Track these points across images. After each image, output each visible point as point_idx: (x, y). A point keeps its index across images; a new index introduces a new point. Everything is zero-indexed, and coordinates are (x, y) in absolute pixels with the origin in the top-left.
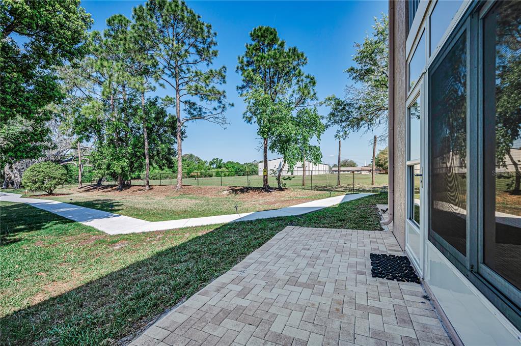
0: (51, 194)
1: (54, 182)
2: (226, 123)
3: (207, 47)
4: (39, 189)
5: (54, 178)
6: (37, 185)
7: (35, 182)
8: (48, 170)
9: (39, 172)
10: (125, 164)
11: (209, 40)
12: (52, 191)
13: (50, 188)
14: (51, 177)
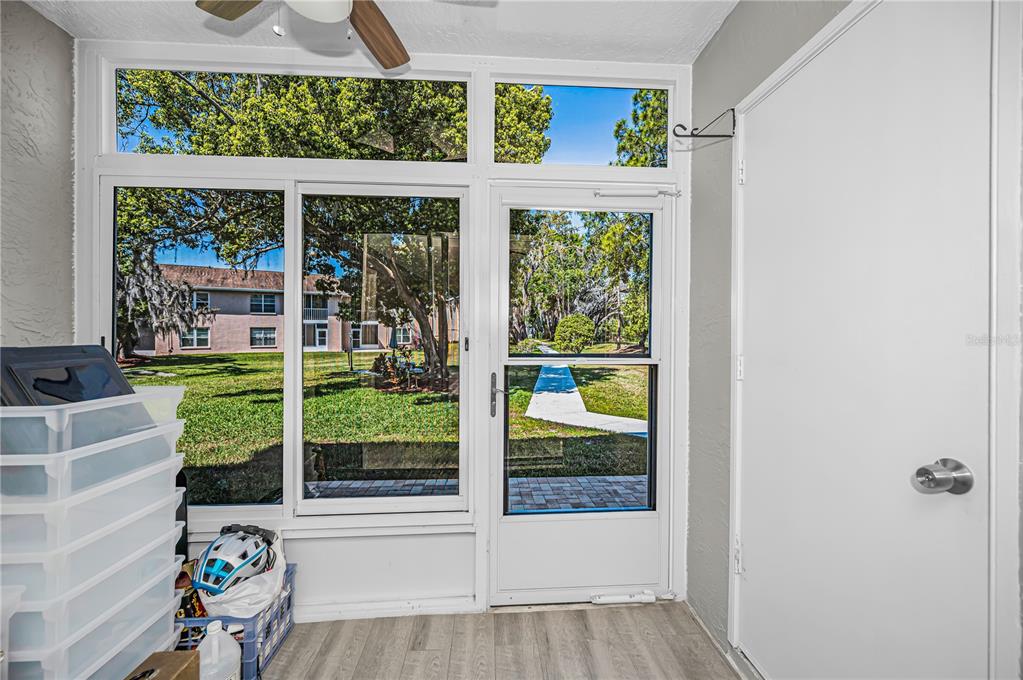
0: (579, 355)
1: (581, 340)
4: (567, 347)
5: (581, 336)
6: (565, 343)
7: (564, 339)
8: (576, 324)
9: (567, 327)
12: (579, 351)
13: (577, 348)
14: (577, 334)
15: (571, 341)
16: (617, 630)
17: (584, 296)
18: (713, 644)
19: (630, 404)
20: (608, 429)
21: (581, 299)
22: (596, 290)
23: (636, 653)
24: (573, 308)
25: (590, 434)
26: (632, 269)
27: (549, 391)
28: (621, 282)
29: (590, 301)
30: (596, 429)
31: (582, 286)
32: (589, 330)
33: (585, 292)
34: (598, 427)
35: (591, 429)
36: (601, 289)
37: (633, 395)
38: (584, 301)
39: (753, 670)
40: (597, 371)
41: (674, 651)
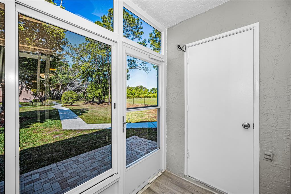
0: (72, 105)
1: (72, 100)
2: (148, 70)
3: (137, 30)
4: (67, 103)
5: (72, 98)
6: (66, 101)
7: (65, 100)
8: (70, 94)
9: (67, 95)
10: (100, 92)
11: (139, 26)
12: (72, 103)
13: (71, 103)
14: (71, 98)
15: (68, 100)
16: (161, 188)
17: (71, 85)
18: (179, 178)
19: (99, 119)
20: (99, 128)
21: (69, 86)
22: (75, 83)
23: (170, 191)
24: (67, 89)
25: (94, 131)
26: (90, 77)
27: (67, 119)
28: (86, 81)
29: (73, 86)
30: (95, 129)
31: (70, 81)
32: (76, 96)
33: (71, 83)
34: (96, 128)
35: (93, 129)
36: (77, 83)
37: (98, 116)
38: (71, 86)
39: (193, 179)
40: (81, 110)
41: (175, 184)
